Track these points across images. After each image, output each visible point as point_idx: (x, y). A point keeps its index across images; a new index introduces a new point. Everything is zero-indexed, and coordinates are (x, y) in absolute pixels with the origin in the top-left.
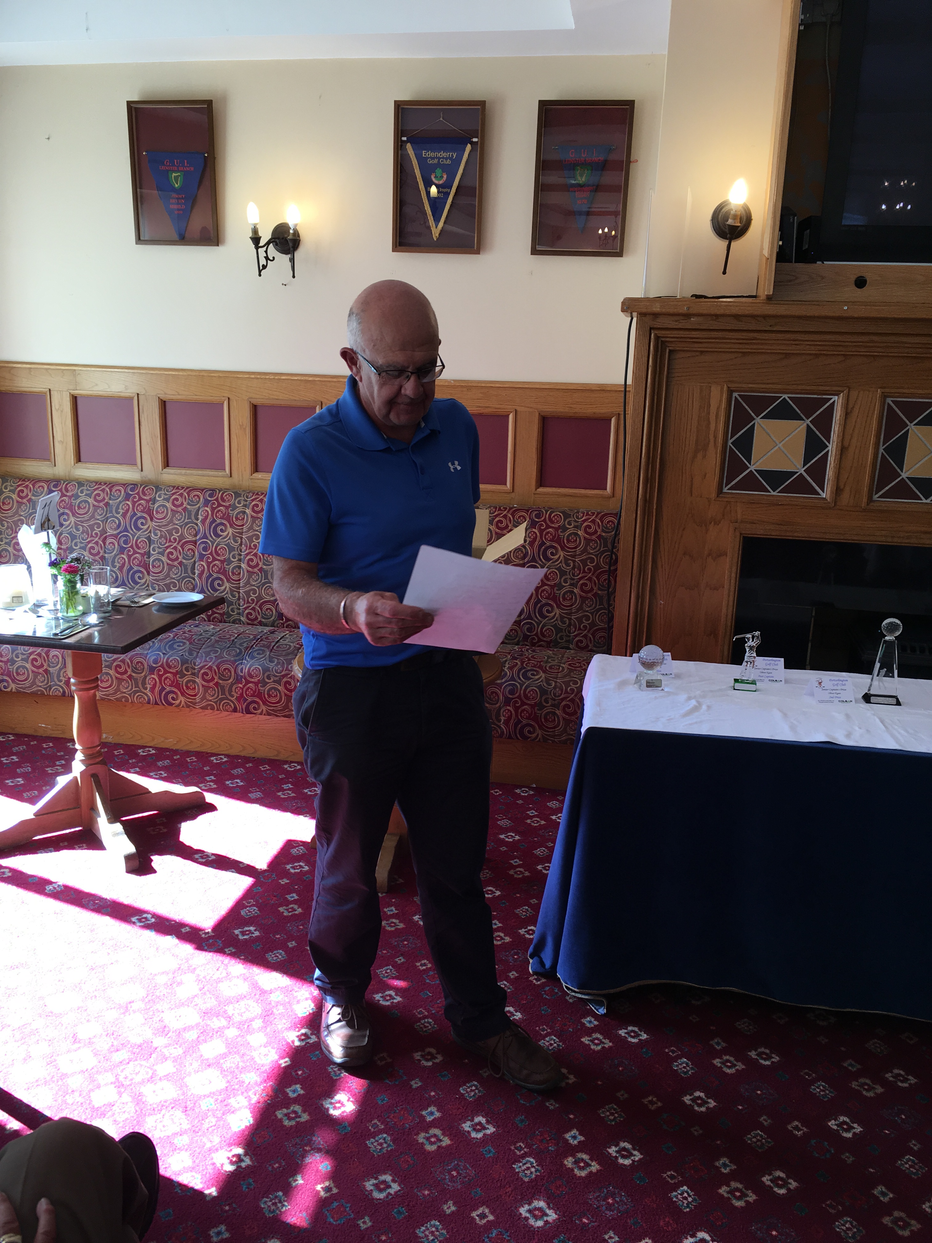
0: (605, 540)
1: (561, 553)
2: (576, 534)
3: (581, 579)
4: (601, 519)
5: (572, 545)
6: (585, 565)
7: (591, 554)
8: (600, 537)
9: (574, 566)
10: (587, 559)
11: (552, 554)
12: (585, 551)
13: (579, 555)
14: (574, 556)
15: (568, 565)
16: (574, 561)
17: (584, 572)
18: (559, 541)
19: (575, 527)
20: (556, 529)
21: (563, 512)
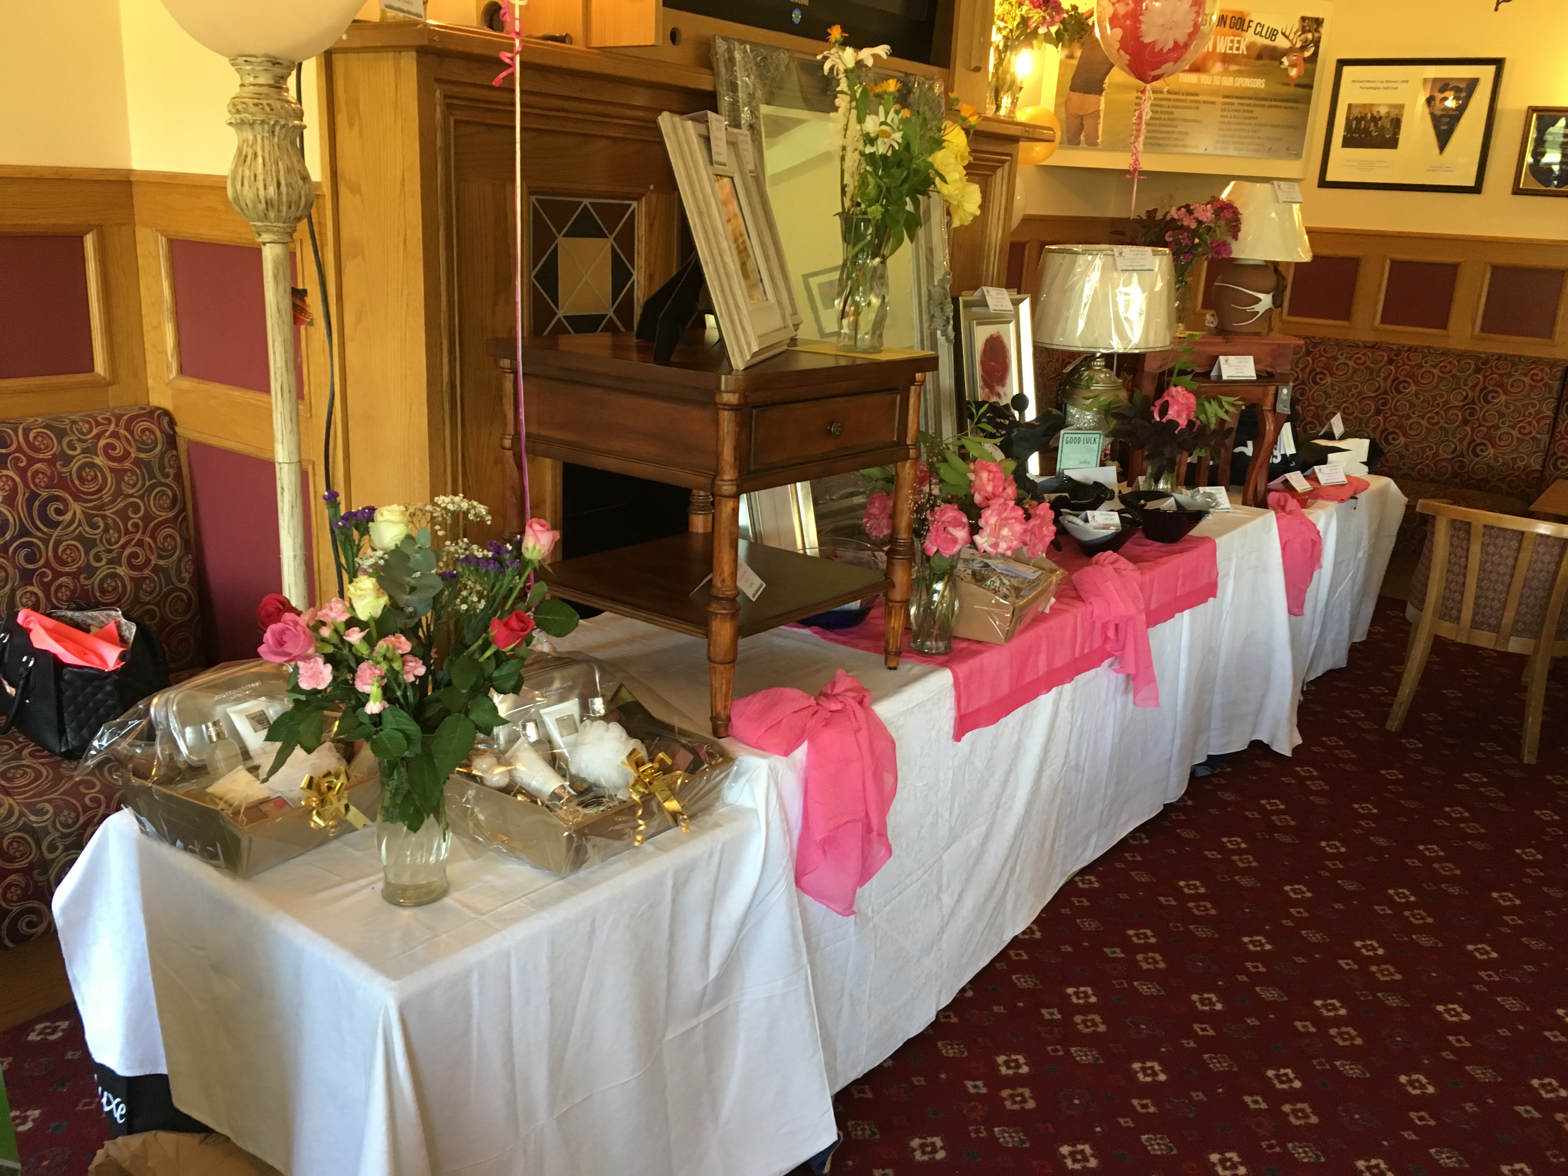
0: (148, 465)
1: (76, 508)
2: (92, 465)
3: (124, 547)
4: (128, 428)
5: (92, 487)
6: (126, 519)
7: (132, 496)
8: (137, 462)
9: (106, 525)
10: (126, 507)
11: (59, 512)
12: (118, 493)
13: (111, 502)
14: (101, 507)
15: (95, 527)
16: (104, 517)
17: (127, 532)
18: (63, 483)
19: (85, 451)
20: (51, 462)
21: (47, 427)
